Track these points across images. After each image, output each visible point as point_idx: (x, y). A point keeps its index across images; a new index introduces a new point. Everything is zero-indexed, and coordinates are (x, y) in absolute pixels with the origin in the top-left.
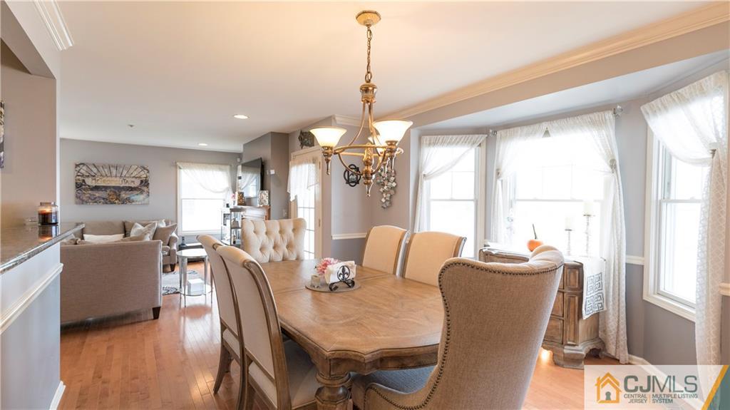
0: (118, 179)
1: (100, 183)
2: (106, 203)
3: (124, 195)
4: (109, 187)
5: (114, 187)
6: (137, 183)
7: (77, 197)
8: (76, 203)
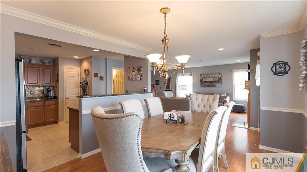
0: (211, 78)
1: (207, 80)
2: (208, 87)
3: (213, 84)
4: (209, 81)
5: (210, 81)
6: (217, 79)
7: (201, 85)
8: (201, 87)
